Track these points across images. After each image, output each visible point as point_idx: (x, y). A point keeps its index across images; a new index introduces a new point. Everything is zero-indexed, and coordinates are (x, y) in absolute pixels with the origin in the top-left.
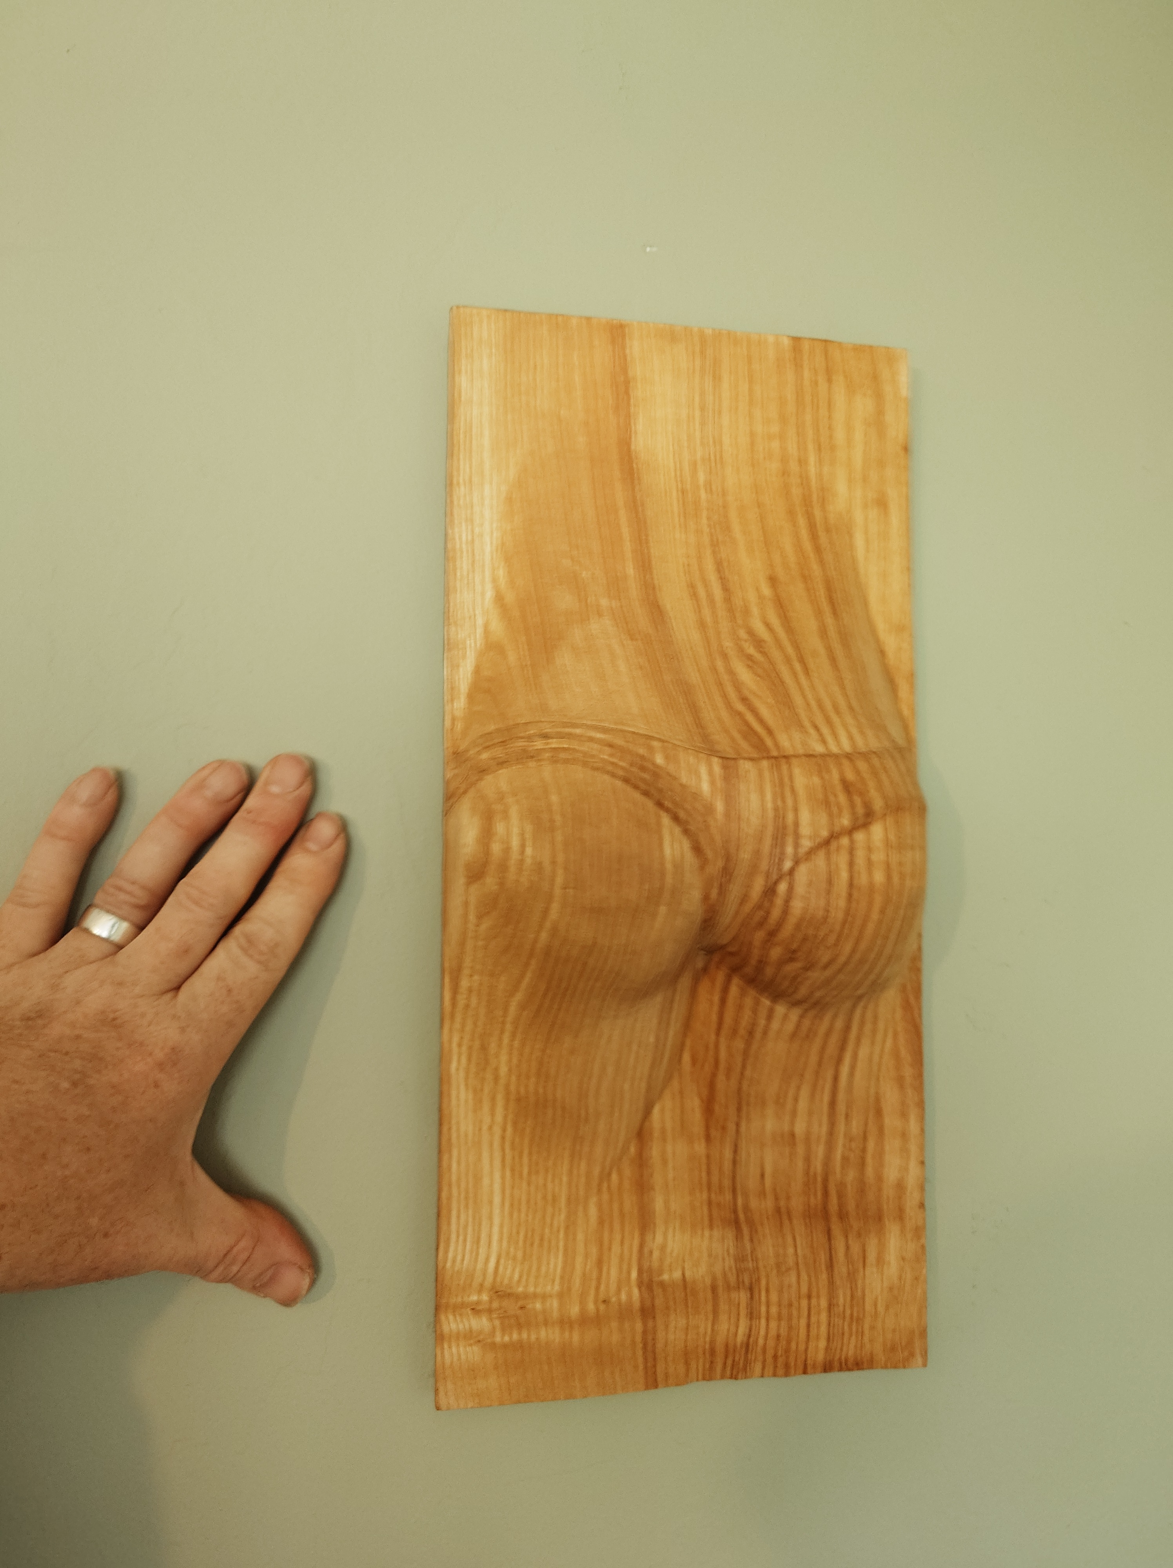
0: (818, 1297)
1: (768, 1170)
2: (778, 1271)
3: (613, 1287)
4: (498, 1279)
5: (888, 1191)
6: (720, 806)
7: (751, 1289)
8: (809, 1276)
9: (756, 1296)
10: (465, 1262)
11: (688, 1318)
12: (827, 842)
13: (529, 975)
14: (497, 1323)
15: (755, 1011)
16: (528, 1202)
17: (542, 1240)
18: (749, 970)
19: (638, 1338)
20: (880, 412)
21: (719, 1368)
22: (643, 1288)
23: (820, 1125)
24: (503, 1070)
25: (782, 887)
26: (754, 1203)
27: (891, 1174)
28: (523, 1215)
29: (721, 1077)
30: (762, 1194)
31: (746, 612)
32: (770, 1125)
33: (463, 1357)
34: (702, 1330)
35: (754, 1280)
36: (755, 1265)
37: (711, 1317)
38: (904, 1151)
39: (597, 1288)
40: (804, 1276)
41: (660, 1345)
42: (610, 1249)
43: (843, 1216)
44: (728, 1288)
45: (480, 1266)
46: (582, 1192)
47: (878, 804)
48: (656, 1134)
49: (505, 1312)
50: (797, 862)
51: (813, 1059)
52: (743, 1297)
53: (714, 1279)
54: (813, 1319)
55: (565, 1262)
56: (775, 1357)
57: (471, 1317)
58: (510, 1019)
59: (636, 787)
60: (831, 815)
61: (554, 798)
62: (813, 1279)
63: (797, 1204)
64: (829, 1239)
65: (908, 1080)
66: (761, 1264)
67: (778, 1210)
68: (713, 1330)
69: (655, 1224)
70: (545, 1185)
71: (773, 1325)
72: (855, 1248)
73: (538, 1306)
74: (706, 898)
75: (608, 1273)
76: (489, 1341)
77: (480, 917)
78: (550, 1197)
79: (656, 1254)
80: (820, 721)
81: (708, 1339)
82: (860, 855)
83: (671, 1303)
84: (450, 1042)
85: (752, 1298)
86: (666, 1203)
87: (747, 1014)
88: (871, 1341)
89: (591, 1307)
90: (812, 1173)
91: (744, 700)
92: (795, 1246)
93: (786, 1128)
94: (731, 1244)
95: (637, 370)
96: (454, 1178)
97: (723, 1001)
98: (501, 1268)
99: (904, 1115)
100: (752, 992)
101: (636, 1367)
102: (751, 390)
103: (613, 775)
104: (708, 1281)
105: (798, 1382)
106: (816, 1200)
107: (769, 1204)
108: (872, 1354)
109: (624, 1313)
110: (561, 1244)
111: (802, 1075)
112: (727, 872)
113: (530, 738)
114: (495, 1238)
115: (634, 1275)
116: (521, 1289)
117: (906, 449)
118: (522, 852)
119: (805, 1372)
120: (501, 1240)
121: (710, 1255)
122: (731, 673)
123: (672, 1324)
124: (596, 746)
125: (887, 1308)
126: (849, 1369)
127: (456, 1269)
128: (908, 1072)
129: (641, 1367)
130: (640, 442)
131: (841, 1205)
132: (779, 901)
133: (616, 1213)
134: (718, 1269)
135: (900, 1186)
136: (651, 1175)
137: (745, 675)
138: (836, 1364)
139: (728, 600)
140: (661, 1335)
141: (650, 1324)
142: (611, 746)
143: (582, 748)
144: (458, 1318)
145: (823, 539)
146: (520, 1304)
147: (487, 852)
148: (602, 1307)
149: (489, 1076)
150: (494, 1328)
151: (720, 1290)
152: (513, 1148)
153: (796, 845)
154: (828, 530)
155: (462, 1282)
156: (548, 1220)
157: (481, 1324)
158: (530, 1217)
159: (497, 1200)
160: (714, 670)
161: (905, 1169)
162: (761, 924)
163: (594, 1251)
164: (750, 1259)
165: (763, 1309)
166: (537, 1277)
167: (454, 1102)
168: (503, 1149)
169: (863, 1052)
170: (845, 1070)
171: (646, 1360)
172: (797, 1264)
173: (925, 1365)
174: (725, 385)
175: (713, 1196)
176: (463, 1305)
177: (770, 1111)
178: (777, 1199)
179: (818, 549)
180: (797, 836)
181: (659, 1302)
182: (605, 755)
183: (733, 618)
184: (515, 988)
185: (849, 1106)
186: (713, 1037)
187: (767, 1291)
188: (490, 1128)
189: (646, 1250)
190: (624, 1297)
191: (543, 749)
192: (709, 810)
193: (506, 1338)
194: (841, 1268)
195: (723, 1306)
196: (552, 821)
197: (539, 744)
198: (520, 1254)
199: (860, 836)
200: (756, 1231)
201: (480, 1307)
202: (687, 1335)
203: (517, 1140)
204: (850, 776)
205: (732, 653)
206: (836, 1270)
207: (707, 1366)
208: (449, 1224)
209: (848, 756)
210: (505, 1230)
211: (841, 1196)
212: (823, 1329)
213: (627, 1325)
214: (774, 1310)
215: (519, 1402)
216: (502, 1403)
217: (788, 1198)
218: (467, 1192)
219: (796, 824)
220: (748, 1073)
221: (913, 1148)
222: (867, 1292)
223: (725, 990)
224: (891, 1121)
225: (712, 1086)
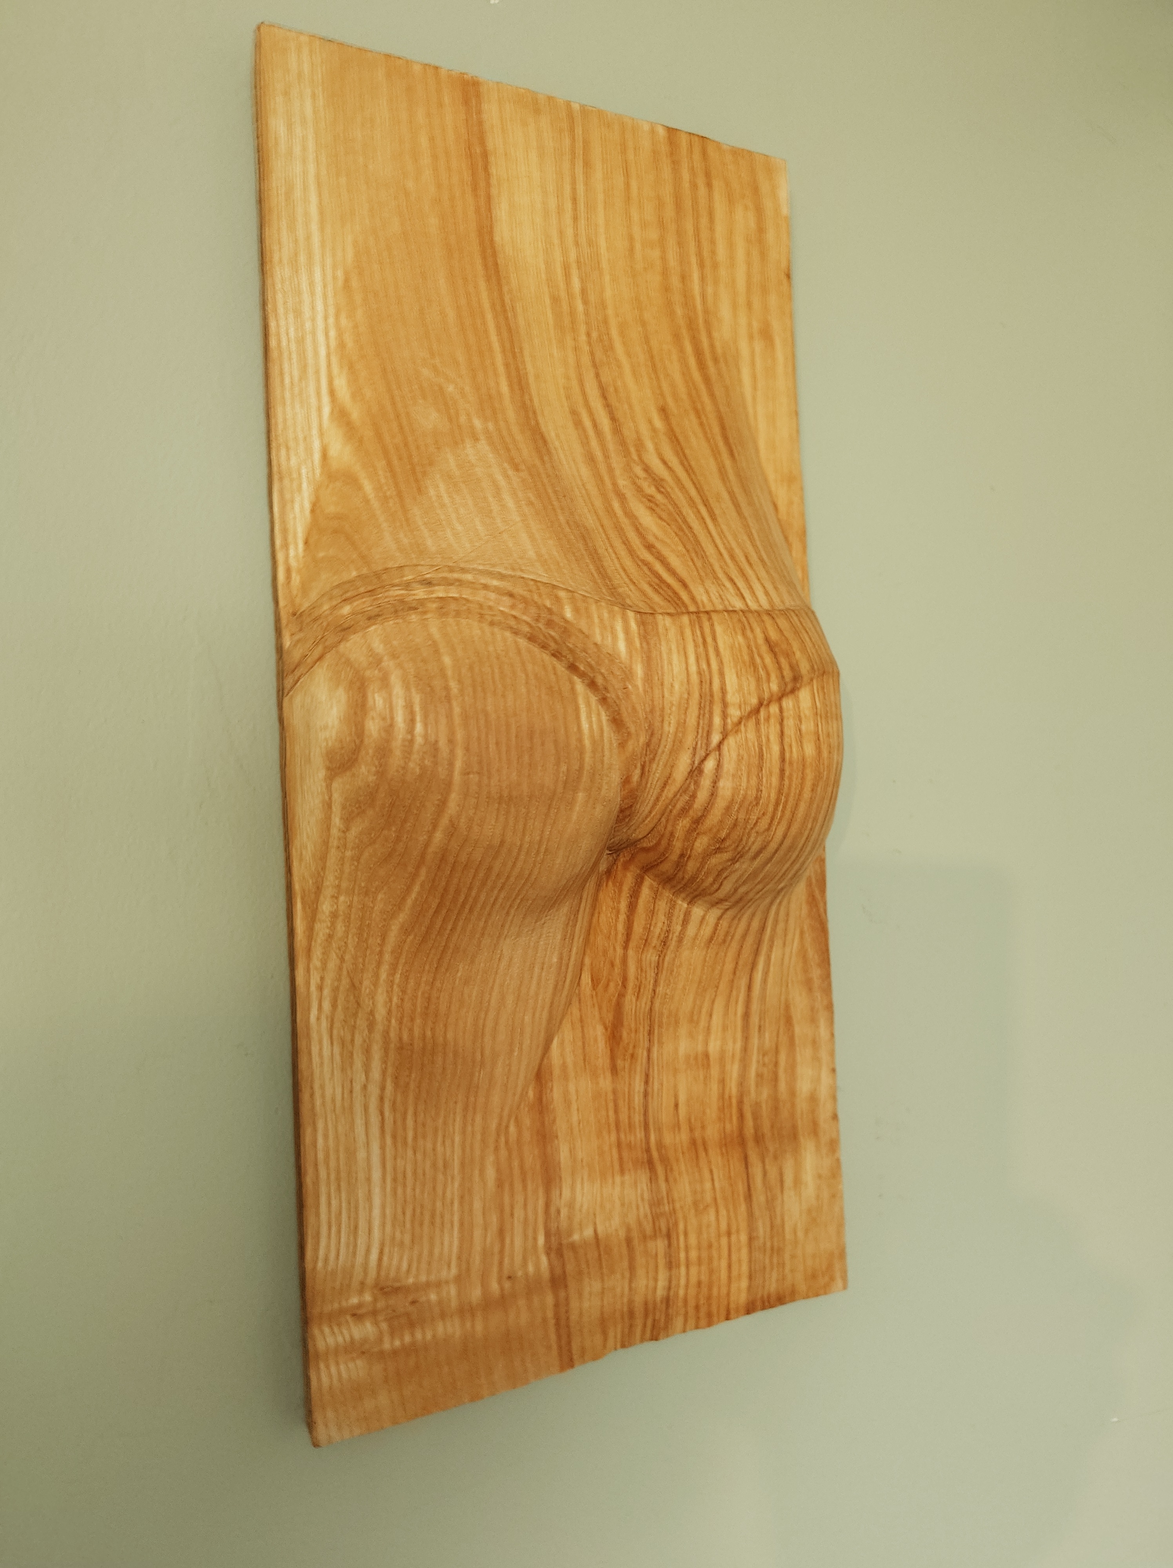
0: (738, 1231)
1: (682, 1098)
2: (696, 1210)
3: (518, 1259)
4: (383, 1273)
5: (802, 1105)
6: (639, 670)
7: (669, 1236)
8: (728, 1211)
9: (674, 1242)
10: (341, 1258)
11: (603, 1281)
12: (756, 711)
13: (416, 888)
14: (384, 1326)
15: (669, 916)
16: (415, 1173)
17: (433, 1216)
18: (667, 867)
19: (550, 1314)
20: (761, 230)
21: (638, 1331)
22: (553, 1255)
23: (734, 1042)
24: (381, 1012)
25: (710, 765)
26: (668, 1139)
27: (804, 1087)
28: (409, 1190)
29: (630, 997)
30: (677, 1126)
31: (640, 446)
32: (684, 1046)
33: (344, 1375)
34: (618, 1290)
35: (671, 1225)
36: (671, 1208)
37: (627, 1275)
38: (816, 1059)
39: (501, 1263)
40: (723, 1212)
41: (574, 1317)
42: (512, 1215)
43: (759, 1139)
44: (644, 1238)
45: (359, 1259)
46: (477, 1152)
47: (804, 667)
48: (557, 1072)
49: (394, 1311)
50: (725, 736)
51: (729, 967)
52: (660, 1245)
53: (629, 1230)
54: (734, 1258)
55: (462, 1240)
56: (697, 1308)
57: (352, 1324)
58: (388, 948)
59: (544, 647)
60: (758, 680)
61: (447, 660)
62: (732, 1214)
63: (712, 1132)
64: (747, 1168)
65: (817, 982)
66: (677, 1205)
67: (693, 1142)
68: (630, 1289)
69: (560, 1178)
70: (434, 1150)
71: (694, 1270)
72: (773, 1173)
73: (433, 1297)
74: (626, 781)
75: (512, 1242)
76: (376, 1350)
77: (348, 820)
78: (440, 1164)
79: (564, 1212)
80: (734, 574)
81: (625, 1300)
82: (790, 724)
83: (584, 1266)
84: (308, 983)
85: (670, 1245)
86: (572, 1151)
87: (661, 918)
88: (792, 1271)
89: (494, 1286)
90: (726, 1096)
91: (650, 547)
92: (713, 1180)
93: (700, 1048)
94: (645, 1188)
95: (494, 141)
96: (321, 1156)
97: (632, 907)
98: (385, 1259)
99: (813, 1020)
100: (667, 894)
101: (549, 1348)
102: (627, 185)
103: (516, 633)
104: (622, 1234)
105: (723, 1330)
106: (731, 1126)
107: (684, 1136)
108: (793, 1285)
109: (532, 1287)
110: (456, 1218)
111: (717, 987)
112: (650, 749)
113: (407, 586)
114: (376, 1223)
115: (541, 1240)
116: (411, 1280)
117: (788, 276)
118: (411, 730)
119: (728, 1318)
120: (383, 1225)
121: (623, 1205)
122: (630, 515)
123: (587, 1290)
124: (493, 596)
125: (807, 1231)
126: (771, 1307)
127: (330, 1269)
128: (816, 973)
129: (555, 1347)
130: (503, 232)
131: (757, 1128)
132: (706, 782)
133: (516, 1171)
134: (632, 1219)
135: (813, 1099)
136: (554, 1121)
137: (647, 519)
138: (759, 1303)
139: (617, 429)
140: (574, 1304)
141: (562, 1294)
142: (511, 595)
143: (477, 598)
144: (336, 1330)
145: (712, 370)
146: (410, 1299)
147: (360, 732)
148: (507, 1285)
149: (362, 1023)
150: (381, 1332)
151: (636, 1242)
152: (394, 1108)
153: (725, 716)
154: (716, 360)
155: (338, 1283)
156: (440, 1191)
157: (366, 1330)
158: (418, 1191)
159: (376, 1175)
160: (610, 511)
161: (817, 1080)
162: (684, 811)
163: (494, 1219)
164: (666, 1201)
165: (682, 1255)
166: (429, 1263)
167: (316, 1059)
168: (382, 1113)
169: (775, 955)
170: (758, 976)
171: (559, 1337)
172: (715, 1199)
173: (845, 1287)
174: (598, 175)
175: (622, 1136)
176: (342, 1312)
177: (683, 1030)
178: (691, 1130)
179: (707, 380)
180: (725, 704)
181: (570, 1268)
182: (504, 605)
183: (626, 453)
184: (399, 906)
185: (762, 1015)
186: (619, 951)
187: (686, 1234)
188: (365, 1087)
189: (553, 1210)
190: (531, 1268)
191: (427, 599)
192: (628, 675)
193: (397, 1343)
194: (760, 1197)
195: (640, 1260)
196: (447, 688)
197: (420, 593)
198: (407, 1239)
199: (788, 703)
200: (672, 1169)
201: (363, 1311)
202: (602, 1300)
203: (399, 1098)
204: (773, 635)
205: (629, 493)
206: (754, 1199)
207: (626, 1330)
208: (318, 1215)
209: (768, 613)
210: (388, 1211)
211: (756, 1117)
212: (745, 1268)
213: (536, 1300)
214: (693, 1254)
215: (416, 1416)
216: (395, 1422)
217: (703, 1127)
218: (338, 1172)
219: (723, 691)
220: (660, 990)
221: (824, 1054)
222: (786, 1218)
223: (635, 894)
224: (800, 1029)
225: (618, 1008)
